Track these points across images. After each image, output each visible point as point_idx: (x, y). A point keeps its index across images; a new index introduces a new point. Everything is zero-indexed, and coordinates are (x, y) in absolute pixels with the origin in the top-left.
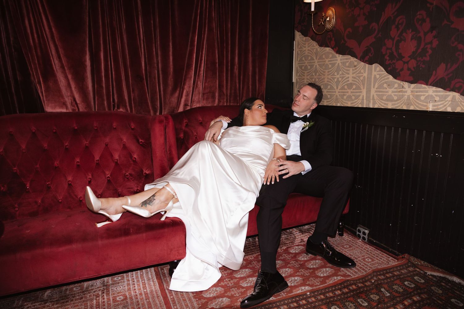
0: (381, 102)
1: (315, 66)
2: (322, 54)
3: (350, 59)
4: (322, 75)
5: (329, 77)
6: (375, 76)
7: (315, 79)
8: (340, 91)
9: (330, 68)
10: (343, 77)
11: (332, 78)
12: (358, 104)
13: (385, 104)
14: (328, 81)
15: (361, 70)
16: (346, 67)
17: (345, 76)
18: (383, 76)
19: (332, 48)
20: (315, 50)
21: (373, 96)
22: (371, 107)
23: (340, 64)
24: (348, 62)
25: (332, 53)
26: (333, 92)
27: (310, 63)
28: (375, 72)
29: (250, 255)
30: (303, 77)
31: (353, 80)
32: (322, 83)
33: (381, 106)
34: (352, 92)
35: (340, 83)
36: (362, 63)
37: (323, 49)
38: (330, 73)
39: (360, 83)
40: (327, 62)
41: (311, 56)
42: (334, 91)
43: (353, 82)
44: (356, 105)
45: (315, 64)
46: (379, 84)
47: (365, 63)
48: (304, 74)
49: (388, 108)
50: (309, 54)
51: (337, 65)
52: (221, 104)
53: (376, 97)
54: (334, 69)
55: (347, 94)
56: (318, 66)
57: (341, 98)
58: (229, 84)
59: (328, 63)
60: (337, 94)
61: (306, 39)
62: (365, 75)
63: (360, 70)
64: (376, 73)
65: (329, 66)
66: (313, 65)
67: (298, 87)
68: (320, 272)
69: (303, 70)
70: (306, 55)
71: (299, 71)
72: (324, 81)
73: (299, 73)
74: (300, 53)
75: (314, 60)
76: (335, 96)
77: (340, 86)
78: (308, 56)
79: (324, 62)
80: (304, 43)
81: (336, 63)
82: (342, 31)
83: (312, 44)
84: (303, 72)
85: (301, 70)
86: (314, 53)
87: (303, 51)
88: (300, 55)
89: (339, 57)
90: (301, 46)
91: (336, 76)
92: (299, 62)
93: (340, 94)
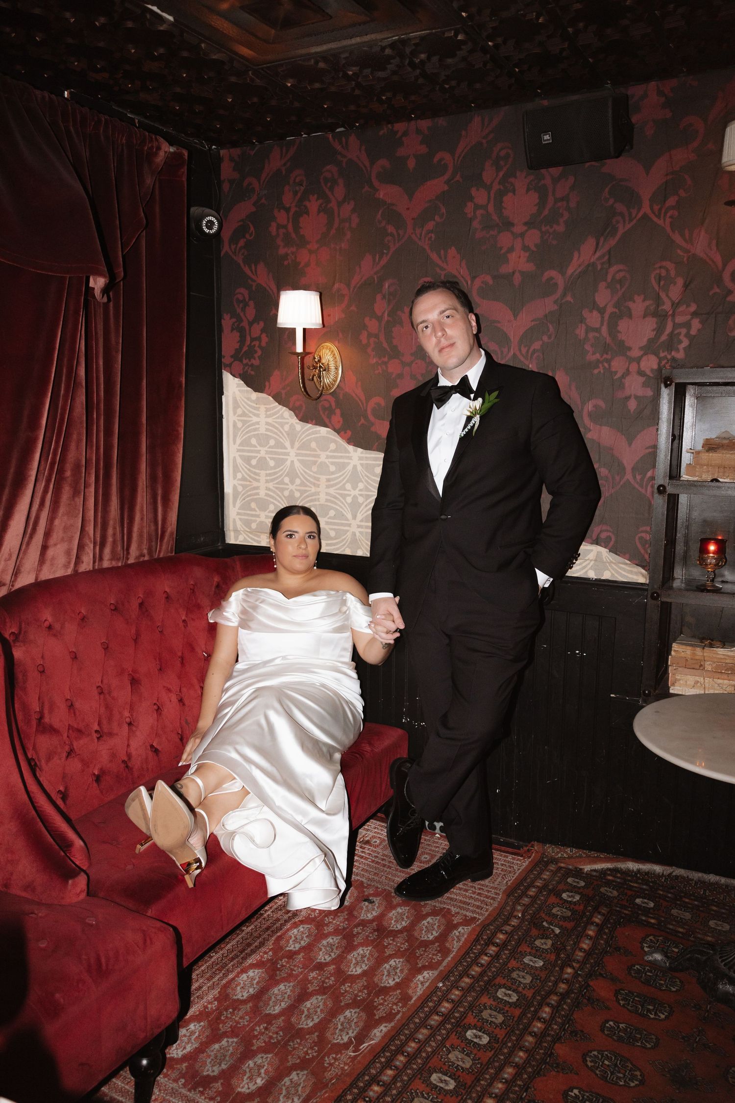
1: (288, 463)
2: (307, 438)
5: (332, 491)
7: (292, 491)
8: (361, 523)
9: (333, 473)
10: (368, 496)
11: (341, 495)
14: (327, 500)
16: (374, 476)
19: (335, 430)
23: (359, 468)
25: (335, 442)
26: (342, 525)
27: (276, 453)
35: (360, 507)
37: (308, 430)
38: (332, 483)
40: (323, 459)
41: (276, 439)
42: (346, 522)
45: (290, 459)
48: (257, 477)
50: (269, 433)
51: (350, 467)
54: (343, 475)
56: (297, 465)
59: (327, 461)
60: (354, 529)
61: (258, 398)
65: (328, 467)
66: (283, 459)
67: (239, 505)
68: (423, 932)
69: (254, 467)
70: (261, 434)
71: (242, 468)
72: (319, 499)
73: (240, 472)
74: (243, 426)
75: (285, 448)
76: (349, 534)
77: (362, 513)
78: (268, 438)
79: (315, 457)
80: (255, 405)
81: (349, 464)
82: (360, 400)
83: (279, 411)
84: (255, 472)
85: (246, 465)
86: (284, 432)
87: (250, 423)
88: (242, 432)
89: (356, 452)
90: (243, 411)
91: (349, 491)
92: (241, 448)
93: (362, 532)
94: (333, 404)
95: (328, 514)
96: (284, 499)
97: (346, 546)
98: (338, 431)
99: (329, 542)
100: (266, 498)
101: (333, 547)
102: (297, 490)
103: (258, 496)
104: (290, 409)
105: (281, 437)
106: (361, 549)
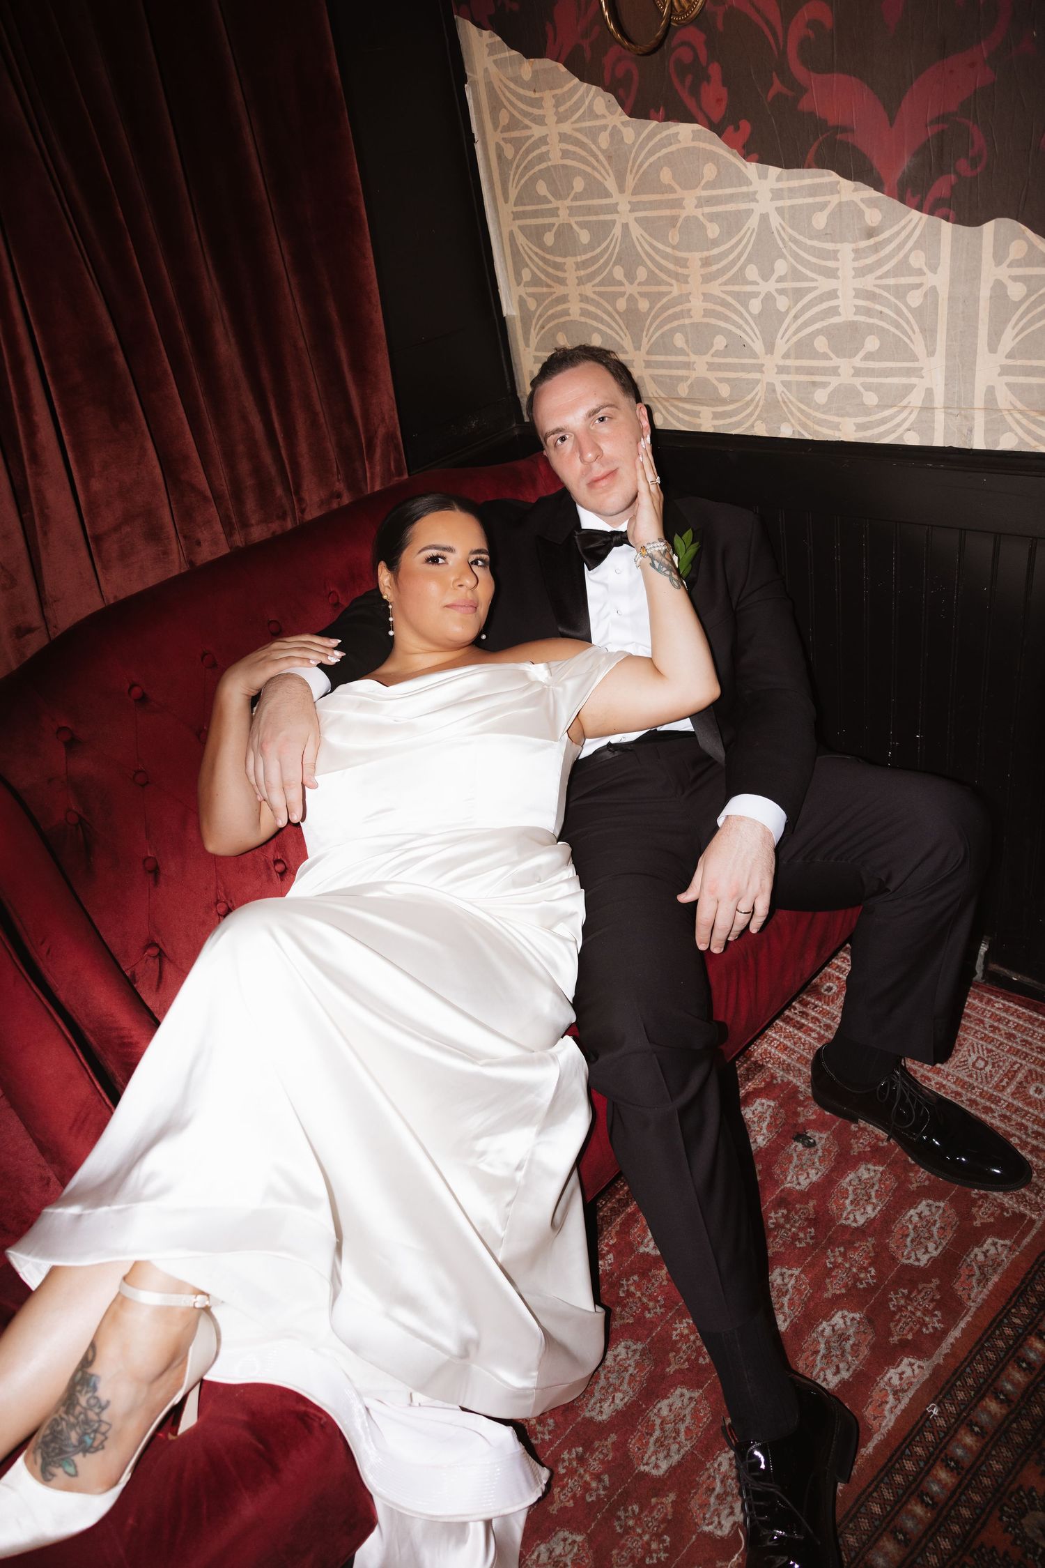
0: (1033, 420)
2: (651, 160)
3: (833, 189)
4: (673, 282)
5: (715, 288)
6: (999, 288)
7: (631, 299)
8: (788, 362)
9: (715, 243)
10: (798, 294)
11: (737, 295)
12: (901, 430)
14: (707, 313)
15: (907, 257)
16: (811, 238)
17: (815, 288)
19: (712, 127)
20: (604, 140)
21: (991, 390)
22: (979, 443)
23: (775, 221)
24: (823, 206)
25: (713, 157)
26: (744, 368)
27: (590, 210)
28: (998, 263)
30: (559, 290)
31: (860, 310)
32: (675, 323)
34: (858, 372)
35: (781, 322)
36: (915, 214)
38: (715, 268)
39: (908, 322)
40: (690, 208)
41: (586, 175)
42: (752, 361)
43: (862, 318)
44: (888, 432)
45: (620, 220)
46: (1023, 329)
47: (931, 213)
48: (560, 273)
50: (568, 162)
51: (753, 222)
53: (1004, 398)
54: (737, 244)
55: (834, 382)
56: (636, 231)
57: (800, 400)
59: (698, 213)
60: (771, 376)
61: (535, 73)
62: (940, 280)
63: (901, 254)
64: (1003, 273)
65: (702, 228)
66: (605, 222)
67: (536, 341)
68: (909, 1240)
69: (550, 250)
70: (555, 167)
71: (530, 258)
72: (689, 310)
73: (527, 266)
74: (516, 152)
75: (608, 195)
76: (760, 390)
77: (785, 338)
78: (568, 172)
79: (672, 207)
80: (530, 94)
81: (749, 212)
82: (767, 22)
83: (582, 100)
84: (555, 263)
85: (534, 248)
86: (599, 153)
87: (530, 141)
88: (518, 167)
89: (765, 177)
90: (512, 116)
91: (755, 283)
92: (521, 208)
93: (790, 382)
94: (703, 54)
95: (712, 345)
96: (617, 317)
97: (754, 417)
98: (717, 128)
99: (720, 409)
100: (583, 319)
101: (728, 421)
102: (641, 294)
103: (567, 318)
104: (606, 89)
105: (594, 168)
106: (789, 421)
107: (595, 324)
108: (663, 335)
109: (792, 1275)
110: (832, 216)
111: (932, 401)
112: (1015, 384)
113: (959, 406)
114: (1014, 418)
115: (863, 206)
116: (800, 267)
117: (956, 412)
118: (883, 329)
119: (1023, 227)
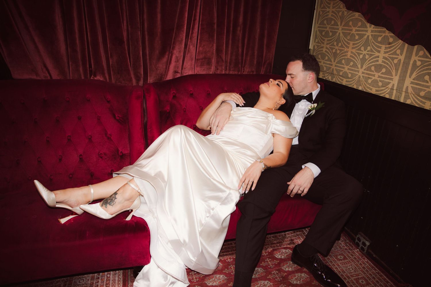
0: (416, 98)
2: (349, 19)
3: (384, 32)
4: (346, 48)
6: (415, 62)
7: (336, 50)
8: (365, 71)
9: (357, 40)
10: (371, 55)
11: (358, 53)
12: (385, 93)
13: (421, 102)
14: (351, 56)
15: (396, 51)
16: (377, 43)
17: (375, 55)
18: (426, 64)
20: (340, 13)
21: (407, 87)
22: (402, 100)
23: (370, 37)
24: (381, 36)
25: (361, 21)
26: (355, 71)
27: (333, 28)
28: (416, 56)
29: (230, 254)
30: (322, 45)
31: (383, 62)
32: (344, 57)
33: (415, 103)
34: (379, 77)
35: (366, 61)
36: (400, 41)
38: (355, 46)
39: (393, 67)
40: (354, 32)
41: (335, 20)
42: (357, 69)
43: (383, 64)
44: (382, 93)
45: (339, 32)
46: (418, 73)
47: (404, 41)
48: (323, 42)
49: (425, 108)
50: (332, 17)
51: (366, 37)
52: (219, 72)
53: (410, 90)
54: (361, 41)
55: (373, 78)
56: (341, 35)
57: (365, 81)
58: (230, 49)
59: (355, 33)
60: (360, 74)
62: (402, 58)
64: (417, 58)
65: (355, 36)
66: (336, 32)
69: (323, 36)
70: (329, 18)
71: (319, 37)
72: (347, 55)
73: (317, 38)
74: (323, 13)
75: (338, 26)
76: (357, 77)
77: (366, 65)
78: (331, 19)
79: (350, 31)
80: (329, 2)
81: (366, 34)
84: (323, 39)
85: (320, 35)
86: (339, 16)
87: (326, 12)
88: (322, 17)
89: (371, 27)
90: (324, 6)
91: (362, 51)
92: (320, 26)
93: (364, 76)
95: (350, 64)
97: (354, 83)
99: (348, 80)
100: (325, 53)
101: (349, 83)
103: (322, 52)
104: (344, 3)
105: (337, 20)
106: (361, 86)
107: (327, 54)
108: (340, 60)
109: (270, 284)
110: (382, 38)
111: (394, 87)
112: (413, 87)
113: (399, 90)
114: (411, 95)
115: (389, 37)
116: (373, 49)
117: (399, 91)
118: (387, 67)
119: (424, 48)
